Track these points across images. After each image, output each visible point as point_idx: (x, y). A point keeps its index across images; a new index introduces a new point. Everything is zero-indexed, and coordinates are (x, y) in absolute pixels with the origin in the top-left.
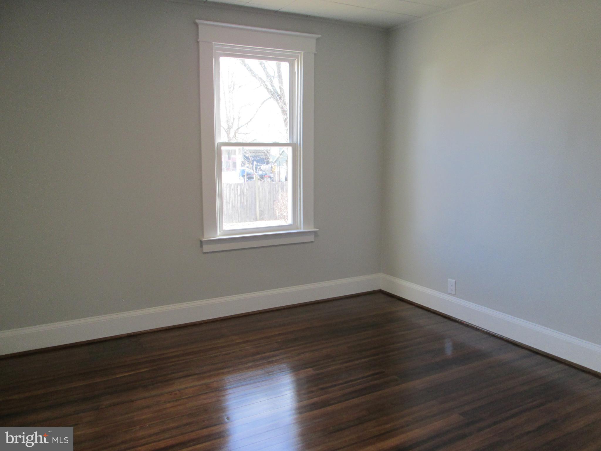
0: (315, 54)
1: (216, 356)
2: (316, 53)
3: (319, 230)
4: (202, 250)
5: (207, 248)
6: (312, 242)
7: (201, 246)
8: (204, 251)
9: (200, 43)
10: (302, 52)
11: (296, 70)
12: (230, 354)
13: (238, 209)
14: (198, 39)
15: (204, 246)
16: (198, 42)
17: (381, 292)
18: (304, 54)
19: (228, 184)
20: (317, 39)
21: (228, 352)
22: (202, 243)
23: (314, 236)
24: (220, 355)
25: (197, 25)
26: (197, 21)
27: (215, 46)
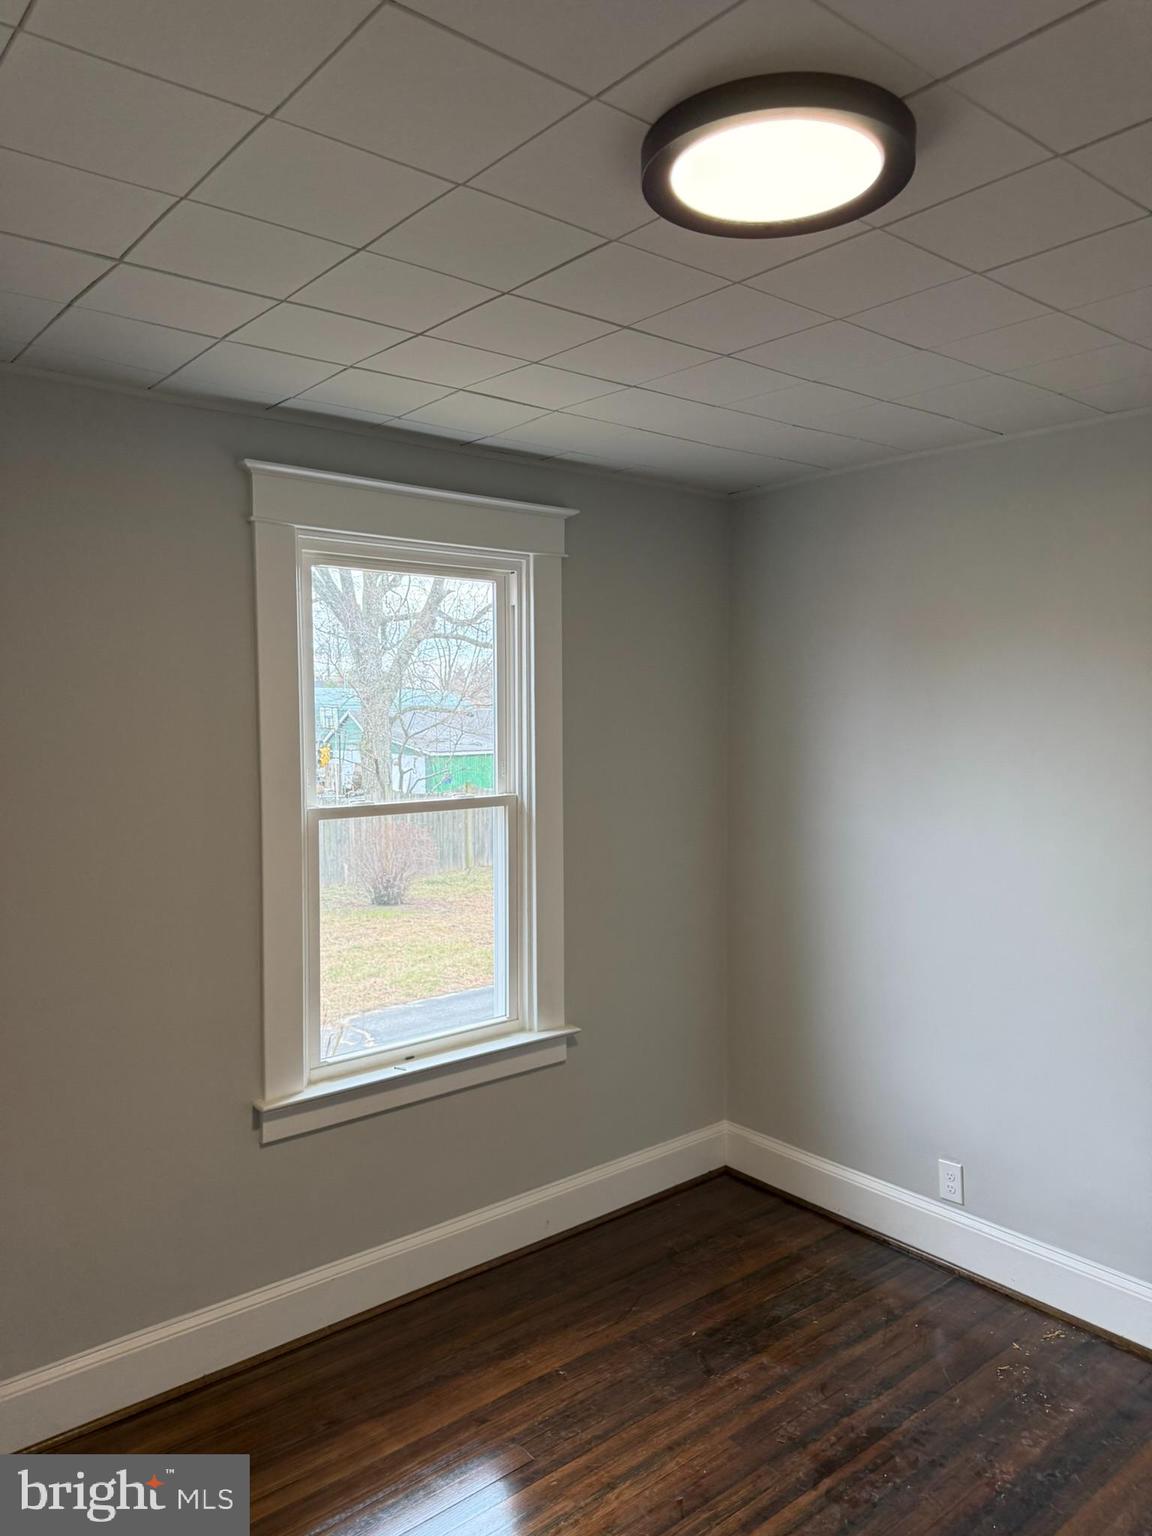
0: (563, 559)
2: (566, 556)
3: (578, 1029)
4: (261, 1137)
5: (272, 1130)
6: (561, 1063)
7: (258, 1126)
8: (265, 1141)
10: (531, 554)
11: (514, 601)
14: (251, 514)
15: (266, 1126)
16: (250, 524)
17: (727, 1173)
18: (535, 556)
20: (568, 521)
22: (258, 1117)
23: (565, 1046)
25: (247, 474)
26: (250, 463)
27: (302, 533)
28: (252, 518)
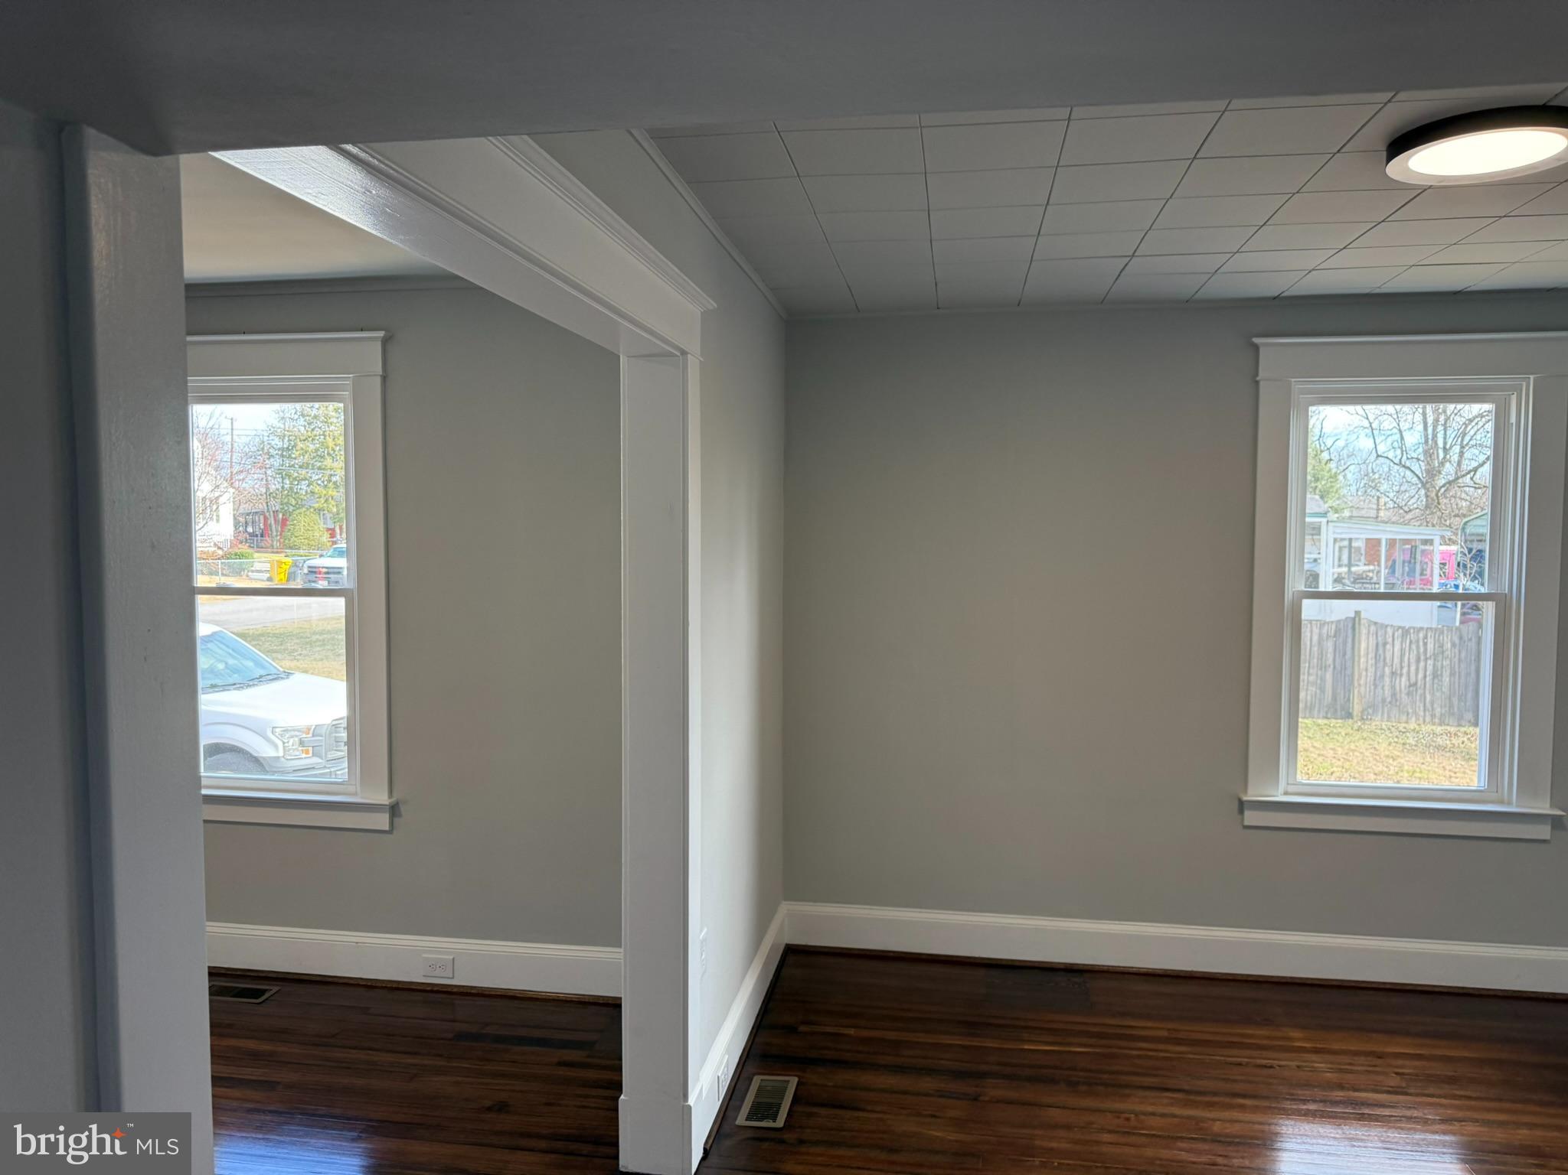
1: (1240, 1064)
4: (1242, 821)
5: (1251, 818)
6: (1543, 841)
7: (1241, 811)
8: (1246, 823)
9: (1262, 384)
10: (1529, 376)
11: (1513, 419)
12: (1271, 1067)
13: (1425, 693)
14: (1257, 376)
15: (1247, 813)
16: (1257, 383)
18: (1536, 379)
19: (1400, 627)
21: (1269, 1061)
22: (1242, 806)
23: (1549, 826)
24: (1247, 1064)
25: (1256, 348)
26: (1256, 340)
27: (1297, 385)
28: (1258, 379)
